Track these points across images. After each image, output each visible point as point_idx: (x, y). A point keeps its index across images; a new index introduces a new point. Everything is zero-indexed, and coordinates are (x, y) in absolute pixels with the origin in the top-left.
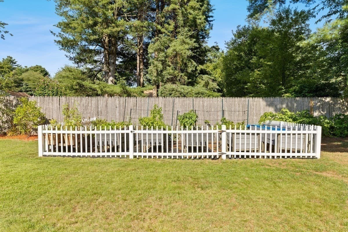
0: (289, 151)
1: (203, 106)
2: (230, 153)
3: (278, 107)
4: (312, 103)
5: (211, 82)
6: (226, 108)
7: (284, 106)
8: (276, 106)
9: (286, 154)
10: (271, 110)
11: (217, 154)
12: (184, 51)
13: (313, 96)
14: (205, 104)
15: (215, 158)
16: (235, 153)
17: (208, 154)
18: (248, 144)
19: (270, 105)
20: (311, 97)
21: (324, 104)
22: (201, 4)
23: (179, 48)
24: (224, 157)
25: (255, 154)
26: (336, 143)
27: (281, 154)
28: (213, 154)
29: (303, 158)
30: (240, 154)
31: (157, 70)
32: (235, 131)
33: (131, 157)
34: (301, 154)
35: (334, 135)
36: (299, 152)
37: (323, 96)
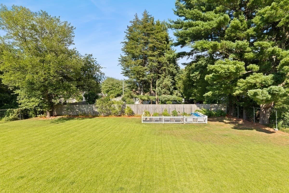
0: (201, 122)
1: (178, 107)
2: (186, 122)
3: (201, 107)
4: (211, 106)
5: (179, 93)
6: (185, 107)
7: (203, 107)
8: (200, 107)
9: (199, 122)
10: (199, 109)
11: (183, 122)
12: (169, 84)
13: (212, 104)
14: (178, 106)
15: (183, 123)
16: (187, 122)
17: (181, 122)
18: (189, 120)
19: (198, 107)
20: (211, 104)
21: (215, 106)
22: (174, 65)
23: (167, 83)
24: (185, 123)
25: (192, 122)
26: (215, 119)
27: (198, 122)
28: (182, 122)
29: (203, 123)
30: (189, 122)
31: (159, 91)
32: (187, 117)
33: (163, 123)
34: (203, 122)
35: (216, 116)
36: (202, 122)
37: (215, 104)
